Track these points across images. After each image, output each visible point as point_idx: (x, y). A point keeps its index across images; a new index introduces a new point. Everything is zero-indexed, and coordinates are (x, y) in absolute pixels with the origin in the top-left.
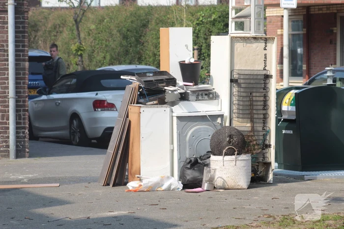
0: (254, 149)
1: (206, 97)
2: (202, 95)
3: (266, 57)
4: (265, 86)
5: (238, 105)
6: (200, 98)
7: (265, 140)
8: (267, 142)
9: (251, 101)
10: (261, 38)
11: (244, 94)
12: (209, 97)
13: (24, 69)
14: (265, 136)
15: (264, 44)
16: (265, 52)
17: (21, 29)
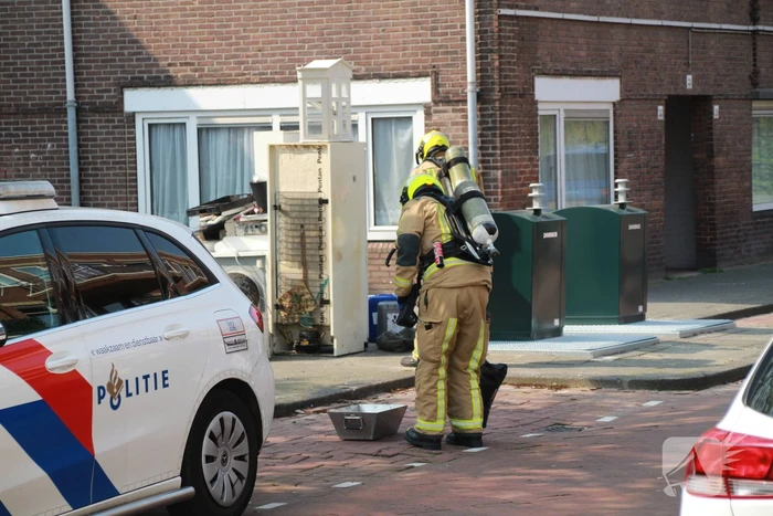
0: (307, 306)
1: (257, 231)
2: (251, 227)
3: (320, 174)
4: (321, 216)
5: (287, 242)
6: (250, 232)
7: (322, 293)
8: (325, 297)
9: (303, 237)
10: (314, 146)
11: (293, 227)
12: (260, 230)
13: (495, 180)
14: (322, 286)
15: (317, 154)
16: (319, 166)
17: (490, 125)
